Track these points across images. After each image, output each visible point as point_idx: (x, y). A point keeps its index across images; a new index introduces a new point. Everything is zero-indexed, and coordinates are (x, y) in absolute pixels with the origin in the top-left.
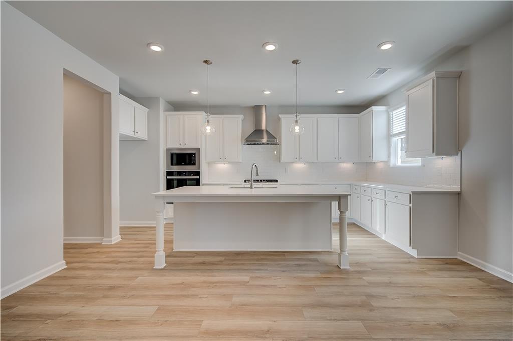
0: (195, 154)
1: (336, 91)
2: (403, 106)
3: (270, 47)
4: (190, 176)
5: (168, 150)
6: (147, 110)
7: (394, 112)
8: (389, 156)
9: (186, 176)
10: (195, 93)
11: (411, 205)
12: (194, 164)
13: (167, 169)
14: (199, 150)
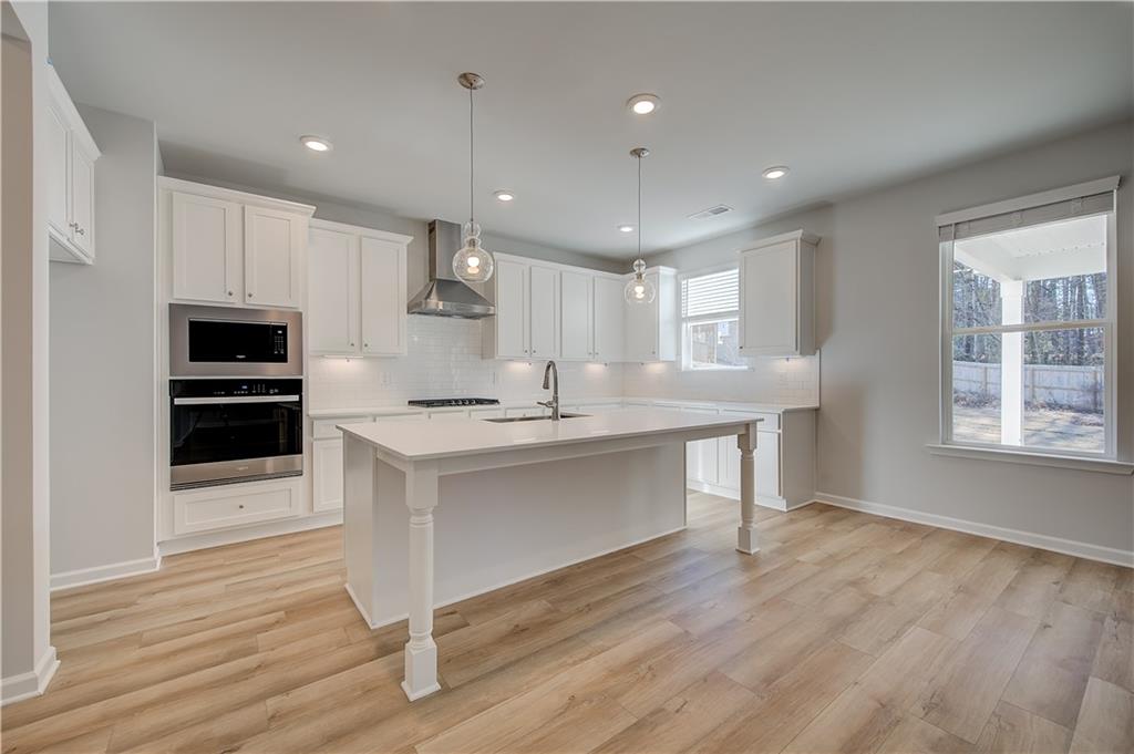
0: (284, 328)
1: (620, 227)
2: (735, 268)
3: (643, 108)
4: (268, 394)
5: (175, 310)
6: (99, 154)
7: (690, 280)
8: (679, 354)
9: (250, 394)
10: (316, 146)
11: (781, 431)
12: (283, 358)
13: (171, 375)
14: (299, 317)
